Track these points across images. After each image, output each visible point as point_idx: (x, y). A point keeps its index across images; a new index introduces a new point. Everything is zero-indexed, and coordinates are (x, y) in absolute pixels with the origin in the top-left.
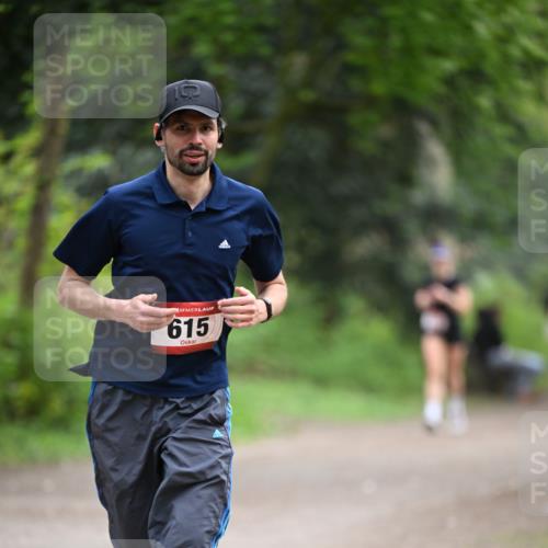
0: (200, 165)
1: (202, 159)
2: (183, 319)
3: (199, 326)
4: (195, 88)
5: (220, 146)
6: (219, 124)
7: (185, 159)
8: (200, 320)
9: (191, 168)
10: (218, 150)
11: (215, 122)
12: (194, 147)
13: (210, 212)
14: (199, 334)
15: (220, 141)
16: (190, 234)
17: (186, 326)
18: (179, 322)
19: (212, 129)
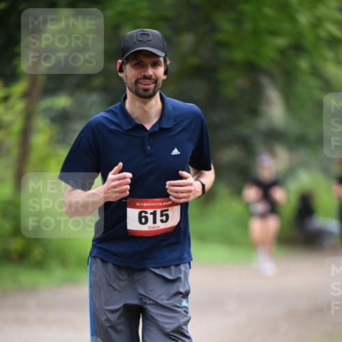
0: (151, 90)
1: (152, 86)
2: (150, 211)
3: (162, 216)
4: (148, 34)
5: (165, 77)
6: (165, 61)
7: (140, 86)
8: (162, 212)
9: (144, 93)
10: (163, 80)
11: (162, 59)
12: (146, 77)
13: (162, 130)
14: (162, 221)
15: (165, 73)
16: (149, 147)
17: (152, 216)
18: (146, 213)
19: (160, 65)
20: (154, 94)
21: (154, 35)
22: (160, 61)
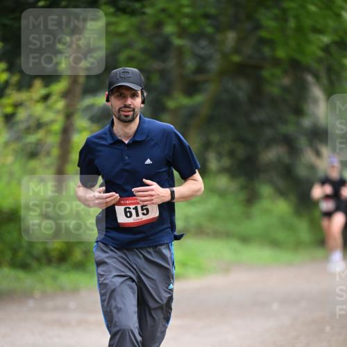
0: (130, 117)
1: (131, 113)
3: (142, 210)
4: (128, 72)
5: (142, 106)
6: (142, 93)
7: (121, 113)
8: (142, 207)
9: (125, 118)
10: (141, 108)
11: (139, 92)
12: (126, 106)
14: (144, 214)
15: (143, 102)
16: (127, 158)
17: (134, 210)
18: (130, 208)
19: (137, 96)
20: (133, 120)
21: (133, 72)
22: (137, 93)
